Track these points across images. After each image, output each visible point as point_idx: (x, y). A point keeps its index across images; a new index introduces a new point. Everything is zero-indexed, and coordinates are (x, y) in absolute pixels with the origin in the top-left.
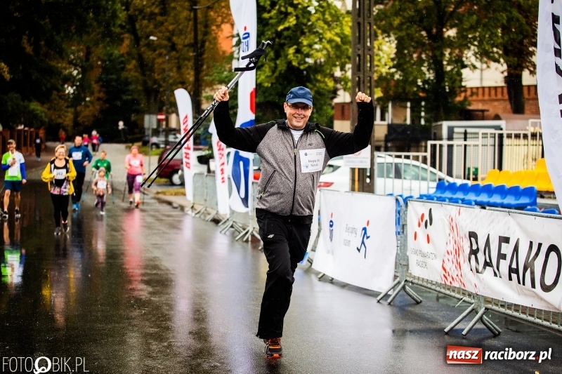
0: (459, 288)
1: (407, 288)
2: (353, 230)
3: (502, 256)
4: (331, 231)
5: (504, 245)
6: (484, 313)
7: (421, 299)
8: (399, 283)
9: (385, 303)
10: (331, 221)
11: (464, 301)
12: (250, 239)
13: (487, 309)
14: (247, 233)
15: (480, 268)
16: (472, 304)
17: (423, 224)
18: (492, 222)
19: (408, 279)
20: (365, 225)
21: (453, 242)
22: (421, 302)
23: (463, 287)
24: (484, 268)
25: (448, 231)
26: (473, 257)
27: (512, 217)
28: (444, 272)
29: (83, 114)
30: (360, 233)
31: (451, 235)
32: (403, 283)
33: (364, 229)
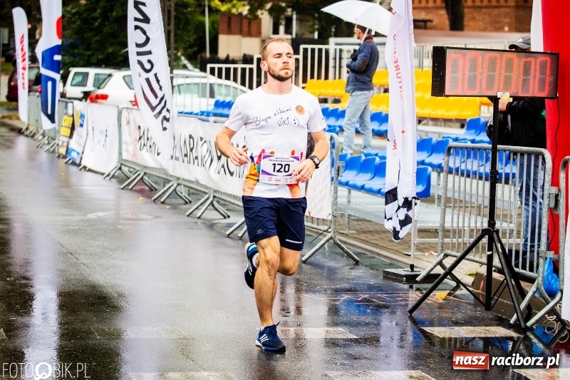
4: (93, 134)
9: (108, 178)
10: (93, 128)
26: (140, 141)
28: (133, 154)
30: (105, 133)
33: (106, 131)
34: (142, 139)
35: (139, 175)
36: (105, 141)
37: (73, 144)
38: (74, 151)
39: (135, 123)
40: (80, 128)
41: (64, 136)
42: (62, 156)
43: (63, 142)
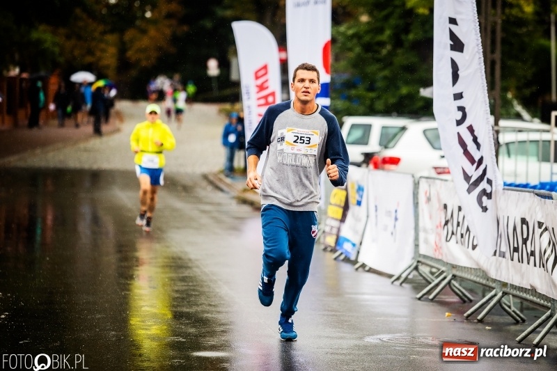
3: (458, 223)
4: (376, 216)
5: (460, 213)
6: (451, 279)
9: (398, 283)
10: (376, 206)
11: (442, 271)
13: (454, 277)
18: (456, 193)
19: (418, 259)
20: (397, 207)
24: (451, 237)
25: (437, 205)
26: (446, 227)
28: (435, 247)
29: (137, 45)
30: (394, 215)
32: (415, 264)
33: (396, 211)
34: (449, 224)
35: (445, 278)
36: (395, 226)
37: (346, 231)
38: (348, 241)
39: (439, 200)
40: (357, 207)
41: (333, 218)
42: (329, 249)
43: (332, 227)
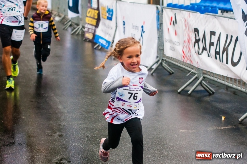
0: (190, 64)
1: (164, 64)
2: (136, 27)
3: (212, 44)
4: (124, 28)
5: (213, 36)
6: (203, 80)
7: (173, 71)
8: (158, 61)
10: (124, 22)
11: (192, 72)
12: (80, 33)
13: (204, 77)
14: (78, 29)
15: (200, 52)
16: (195, 74)
17: (172, 23)
18: (207, 21)
19: (164, 58)
20: (142, 24)
21: (187, 35)
22: (173, 73)
23: (191, 64)
24: (202, 51)
25: (184, 27)
26: (197, 44)
27: (217, 19)
28: (183, 54)
30: (140, 29)
31: (186, 30)
32: (160, 61)
33: (142, 27)
36: (142, 36)
37: (99, 32)
38: (102, 38)
40: (108, 21)
41: (89, 24)
42: (88, 40)
43: (89, 29)
